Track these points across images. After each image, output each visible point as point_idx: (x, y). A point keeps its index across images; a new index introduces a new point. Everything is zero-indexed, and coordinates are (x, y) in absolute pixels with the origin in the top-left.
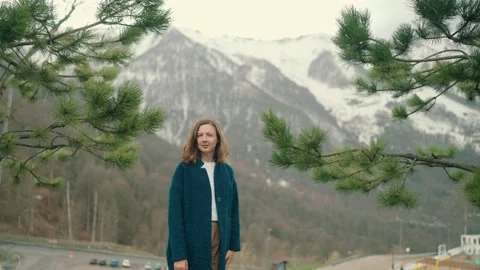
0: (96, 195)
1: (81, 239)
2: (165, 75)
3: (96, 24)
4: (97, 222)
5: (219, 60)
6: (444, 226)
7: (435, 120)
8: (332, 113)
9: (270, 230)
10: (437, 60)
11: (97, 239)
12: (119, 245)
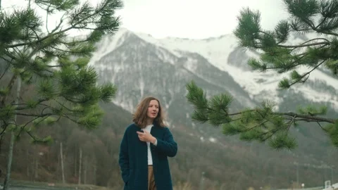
0: (81, 152)
1: (71, 182)
2: (127, 66)
3: (69, 29)
4: (82, 170)
5: (164, 54)
6: (329, 167)
7: (319, 91)
8: (246, 89)
9: (203, 173)
10: (308, 45)
11: (82, 182)
12: (98, 187)
